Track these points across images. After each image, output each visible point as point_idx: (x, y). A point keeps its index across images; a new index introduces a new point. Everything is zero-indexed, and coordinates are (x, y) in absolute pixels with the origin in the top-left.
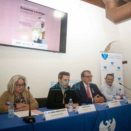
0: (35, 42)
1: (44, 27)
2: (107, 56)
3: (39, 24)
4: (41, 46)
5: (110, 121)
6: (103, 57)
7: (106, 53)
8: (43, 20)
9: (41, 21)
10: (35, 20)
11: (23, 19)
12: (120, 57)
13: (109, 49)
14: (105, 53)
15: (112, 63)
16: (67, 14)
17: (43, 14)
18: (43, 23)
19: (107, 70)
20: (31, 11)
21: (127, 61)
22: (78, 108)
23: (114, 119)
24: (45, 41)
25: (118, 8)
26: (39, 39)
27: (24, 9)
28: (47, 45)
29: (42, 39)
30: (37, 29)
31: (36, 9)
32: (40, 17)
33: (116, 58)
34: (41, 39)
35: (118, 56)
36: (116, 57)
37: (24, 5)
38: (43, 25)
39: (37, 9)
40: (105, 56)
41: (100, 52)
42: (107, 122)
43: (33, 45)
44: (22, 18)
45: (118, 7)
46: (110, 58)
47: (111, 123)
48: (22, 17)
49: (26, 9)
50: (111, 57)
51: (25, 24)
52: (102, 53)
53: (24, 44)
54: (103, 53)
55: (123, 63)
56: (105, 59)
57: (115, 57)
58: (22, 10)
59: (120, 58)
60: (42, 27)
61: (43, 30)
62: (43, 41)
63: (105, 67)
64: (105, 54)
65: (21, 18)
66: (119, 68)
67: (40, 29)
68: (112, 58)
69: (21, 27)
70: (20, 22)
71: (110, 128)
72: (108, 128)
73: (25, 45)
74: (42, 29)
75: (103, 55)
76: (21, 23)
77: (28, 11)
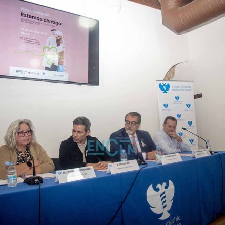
0: (47, 69)
1: (61, 44)
2: (168, 86)
3: (52, 39)
4: (58, 76)
5: (165, 184)
6: (162, 89)
7: (167, 83)
8: (59, 33)
9: (55, 36)
10: (46, 34)
11: (25, 34)
12: (190, 87)
13: (173, 76)
14: (164, 82)
15: (177, 98)
16: (99, 21)
17: (58, 24)
18: (59, 38)
19: (170, 110)
20: (38, 19)
21: (201, 94)
22: (111, 166)
23: (170, 182)
24: (64, 68)
25: (181, 8)
26: (53, 64)
27: (27, 16)
28: (68, 74)
29: (59, 64)
30: (50, 47)
31: (46, 16)
32: (54, 28)
33: (183, 90)
34: (56, 64)
35: (187, 87)
36: (183, 88)
37: (26, 10)
38: (59, 42)
39: (48, 15)
40: (165, 87)
41: (157, 81)
42: (159, 186)
43: (44, 74)
44: (25, 32)
45: (182, 6)
46: (173, 90)
47: (166, 187)
48: (23, 29)
49: (31, 17)
50: (176, 88)
51: (28, 41)
52: (159, 82)
53: (29, 73)
54: (162, 83)
55: (195, 98)
56: (165, 92)
57: (181, 88)
58: (24, 18)
59: (190, 90)
60: (58, 45)
61: (60, 48)
62: (61, 67)
63: (166, 106)
64: (165, 84)
65: (22, 31)
66: (188, 106)
67: (54, 48)
68: (176, 90)
69: (23, 46)
70: (21, 39)
71: (164, 195)
72: (161, 196)
73: (31, 74)
74: (58, 48)
75: (161, 86)
76: (24, 39)
77: (33, 20)
